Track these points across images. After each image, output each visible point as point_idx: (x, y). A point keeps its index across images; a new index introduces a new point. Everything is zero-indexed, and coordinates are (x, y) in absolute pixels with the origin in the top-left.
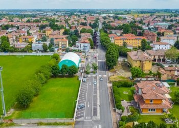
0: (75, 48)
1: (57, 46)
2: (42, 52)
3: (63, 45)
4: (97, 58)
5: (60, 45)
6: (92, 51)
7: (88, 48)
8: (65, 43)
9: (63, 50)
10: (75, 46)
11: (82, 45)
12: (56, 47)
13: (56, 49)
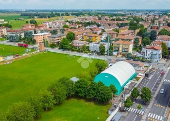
0: (140, 55)
1: (117, 49)
2: (98, 54)
3: (124, 49)
4: (165, 76)
5: (121, 49)
6: (163, 61)
7: (157, 56)
8: (127, 47)
9: (124, 55)
10: (140, 53)
11: (149, 52)
12: (115, 51)
13: (115, 53)
